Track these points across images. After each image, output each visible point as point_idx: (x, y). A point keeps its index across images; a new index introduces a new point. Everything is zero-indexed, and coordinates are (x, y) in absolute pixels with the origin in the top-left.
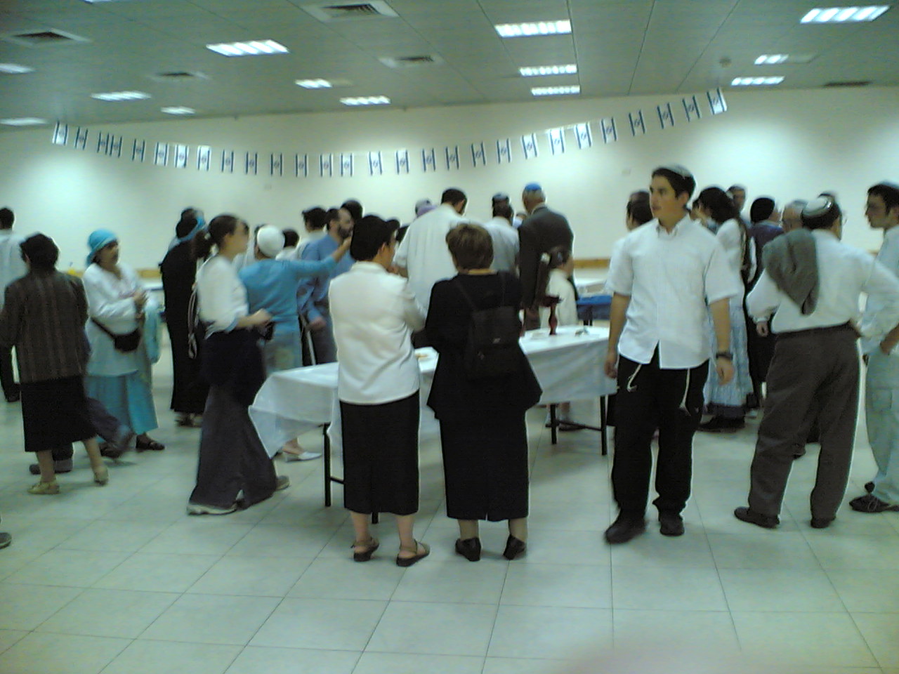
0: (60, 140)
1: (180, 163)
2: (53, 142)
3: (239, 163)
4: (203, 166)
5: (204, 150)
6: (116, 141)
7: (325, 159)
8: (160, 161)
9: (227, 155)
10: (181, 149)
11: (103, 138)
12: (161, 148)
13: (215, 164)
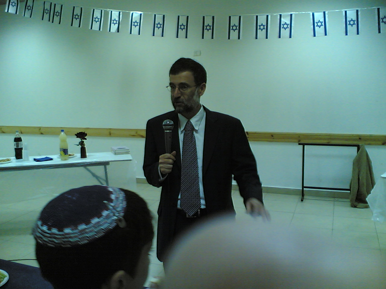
0: (12, 10)
1: (114, 28)
2: (6, 11)
3: (170, 27)
4: (135, 30)
5: (136, 14)
6: (58, 9)
7: (262, 20)
8: (96, 26)
9: (159, 20)
10: (115, 14)
11: (47, 7)
12: (97, 14)
13: (147, 28)
